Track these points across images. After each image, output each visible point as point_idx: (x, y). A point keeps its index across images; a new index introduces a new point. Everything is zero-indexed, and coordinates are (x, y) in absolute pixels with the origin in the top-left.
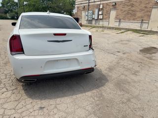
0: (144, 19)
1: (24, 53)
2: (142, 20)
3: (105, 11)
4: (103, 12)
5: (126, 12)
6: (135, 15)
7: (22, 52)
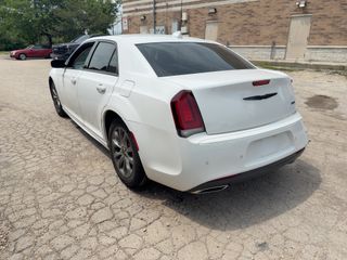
0: (276, 40)
1: (205, 130)
2: (274, 44)
3: (193, 26)
4: (188, 30)
5: (240, 28)
6: (257, 33)
7: (200, 129)
